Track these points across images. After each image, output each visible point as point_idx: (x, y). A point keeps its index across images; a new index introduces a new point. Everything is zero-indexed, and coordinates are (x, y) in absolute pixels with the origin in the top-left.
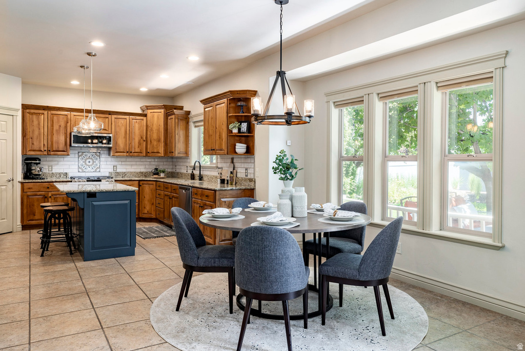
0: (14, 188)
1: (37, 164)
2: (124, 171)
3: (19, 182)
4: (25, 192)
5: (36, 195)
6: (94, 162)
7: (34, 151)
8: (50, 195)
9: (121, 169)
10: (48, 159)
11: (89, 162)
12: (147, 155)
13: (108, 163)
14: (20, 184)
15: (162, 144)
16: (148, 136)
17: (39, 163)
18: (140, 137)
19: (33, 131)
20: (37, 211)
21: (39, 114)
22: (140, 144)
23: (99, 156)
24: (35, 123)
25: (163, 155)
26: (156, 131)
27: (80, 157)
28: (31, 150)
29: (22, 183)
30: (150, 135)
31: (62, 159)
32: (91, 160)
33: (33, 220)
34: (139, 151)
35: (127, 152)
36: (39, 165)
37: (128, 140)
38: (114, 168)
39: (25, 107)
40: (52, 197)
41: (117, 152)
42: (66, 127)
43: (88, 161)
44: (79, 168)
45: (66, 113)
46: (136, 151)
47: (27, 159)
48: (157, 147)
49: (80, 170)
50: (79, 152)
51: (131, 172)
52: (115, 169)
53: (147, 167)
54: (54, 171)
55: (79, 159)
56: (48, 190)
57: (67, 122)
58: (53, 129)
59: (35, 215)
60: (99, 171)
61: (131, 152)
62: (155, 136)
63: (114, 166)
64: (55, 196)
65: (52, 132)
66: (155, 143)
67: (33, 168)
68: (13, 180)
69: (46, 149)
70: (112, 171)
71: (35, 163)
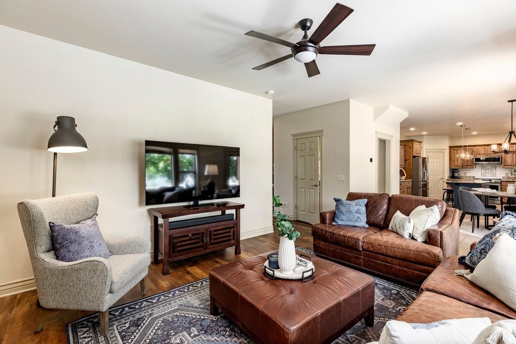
6: (492, 171)
10: (462, 170)
11: (489, 171)
13: (502, 172)
17: (458, 172)
19: (455, 157)
23: (496, 168)
24: (456, 154)
28: (453, 166)
29: (448, 180)
31: (472, 170)
39: (450, 147)
44: (482, 174)
47: (453, 170)
50: (482, 166)
54: (467, 175)
55: (482, 170)
57: (473, 152)
60: (496, 176)
63: (506, 173)
67: (455, 174)
69: (461, 165)
70: (505, 176)
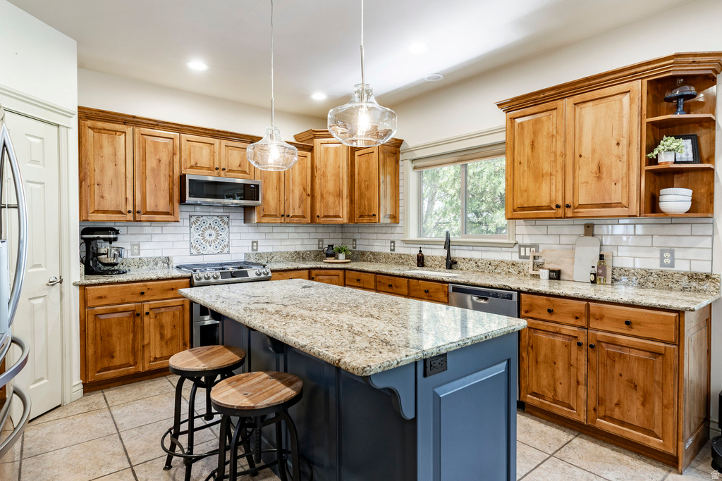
0: (65, 299)
1: (110, 241)
2: (270, 250)
3: (75, 284)
4: (90, 307)
5: (116, 311)
6: (218, 235)
7: (105, 212)
8: (146, 309)
9: (264, 248)
10: (132, 230)
11: (210, 235)
12: (314, 220)
13: (243, 236)
14: (77, 291)
15: (346, 201)
16: (317, 187)
17: (115, 239)
18: (301, 187)
19: (102, 170)
20: (118, 349)
21: (116, 131)
22: (302, 200)
23: (228, 224)
24: (107, 150)
25: (346, 221)
26: (333, 178)
27: (194, 226)
28: (97, 211)
29: (83, 287)
30: (320, 184)
31: (158, 230)
32: (213, 232)
33: (108, 369)
34: (301, 214)
35: (283, 216)
36: (114, 244)
37: (282, 193)
38: (253, 246)
39: (84, 115)
40: (151, 313)
41: (264, 216)
42: (171, 163)
43: (208, 232)
44: (191, 247)
45: (171, 134)
46: (297, 214)
47: (89, 231)
48: (335, 207)
49: (194, 251)
50: (191, 216)
51: (281, 253)
52: (255, 248)
53: (306, 242)
54: (143, 255)
55: (192, 229)
56: (142, 299)
57: (174, 154)
58: (145, 166)
59: (113, 357)
60: (228, 253)
61: (288, 216)
62: (331, 186)
63: (253, 242)
64: (157, 311)
65: (144, 173)
66: (331, 199)
67: (102, 250)
68: (61, 282)
69: (130, 208)
70: (250, 251)
71: (105, 240)
